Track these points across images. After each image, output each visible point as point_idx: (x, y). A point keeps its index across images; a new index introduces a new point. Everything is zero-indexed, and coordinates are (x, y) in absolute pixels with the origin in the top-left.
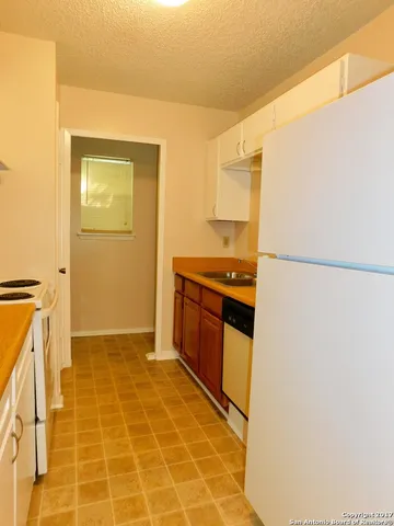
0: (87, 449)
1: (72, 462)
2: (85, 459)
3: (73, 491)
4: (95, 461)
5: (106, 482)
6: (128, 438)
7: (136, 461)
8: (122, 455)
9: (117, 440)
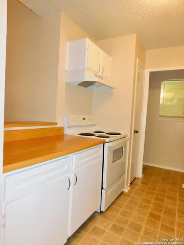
0: (126, 212)
1: (117, 214)
2: (123, 215)
3: (110, 224)
4: (125, 218)
5: (125, 229)
6: (146, 217)
7: (143, 229)
8: (138, 223)
9: (141, 216)
